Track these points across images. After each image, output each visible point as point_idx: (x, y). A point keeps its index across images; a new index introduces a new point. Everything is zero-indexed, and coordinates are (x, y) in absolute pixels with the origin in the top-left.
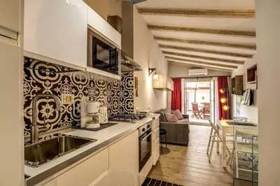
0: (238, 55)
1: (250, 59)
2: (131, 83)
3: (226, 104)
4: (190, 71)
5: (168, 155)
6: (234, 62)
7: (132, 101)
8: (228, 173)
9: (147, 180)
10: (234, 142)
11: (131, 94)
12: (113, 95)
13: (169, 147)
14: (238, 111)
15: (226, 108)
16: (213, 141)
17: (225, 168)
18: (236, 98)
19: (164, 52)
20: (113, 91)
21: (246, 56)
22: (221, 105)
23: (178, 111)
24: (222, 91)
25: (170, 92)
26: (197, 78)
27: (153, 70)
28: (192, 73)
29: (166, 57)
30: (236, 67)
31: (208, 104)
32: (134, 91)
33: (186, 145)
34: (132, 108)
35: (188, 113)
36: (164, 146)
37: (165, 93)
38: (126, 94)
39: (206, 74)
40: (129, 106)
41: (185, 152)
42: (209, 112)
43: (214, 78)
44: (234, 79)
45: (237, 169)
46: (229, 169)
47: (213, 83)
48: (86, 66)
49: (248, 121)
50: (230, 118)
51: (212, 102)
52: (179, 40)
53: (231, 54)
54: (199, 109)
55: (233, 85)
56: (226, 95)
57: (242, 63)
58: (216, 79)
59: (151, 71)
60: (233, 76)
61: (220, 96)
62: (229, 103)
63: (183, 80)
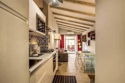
0: (85, 28)
1: (89, 29)
2: (47, 37)
3: (80, 45)
4: (68, 32)
5: (61, 66)
6: (83, 30)
7: (48, 44)
8: (82, 69)
9: (55, 76)
10: (84, 58)
11: (47, 41)
12: (39, 42)
13: (61, 63)
14: (84, 48)
15: (80, 47)
16: (77, 59)
17: (81, 68)
18: (83, 43)
19: (58, 24)
20: (39, 40)
21: (87, 28)
22: (78, 46)
23: (63, 48)
24: (79, 41)
25: (60, 41)
26: (70, 35)
27: (55, 31)
28: (68, 33)
29: (58, 26)
30: (84, 32)
31: (74, 46)
32: (48, 40)
33: (67, 62)
34: (48, 48)
35: (66, 49)
36: (59, 63)
37: (57, 41)
38: (45, 41)
39: (73, 34)
40: (46, 47)
41: (67, 64)
42: (74, 48)
43: (76, 36)
44: (83, 36)
45: (85, 67)
46: (82, 68)
47: (76, 37)
48: (36, 30)
49: (88, 51)
50: (81, 50)
51: (75, 45)
52: (65, 20)
53: (83, 27)
54: (70, 47)
55: (83, 38)
56: (80, 42)
57: (86, 30)
58: (77, 36)
59: (54, 32)
60: (83, 35)
61: (78, 42)
62: (81, 45)
63: (65, 36)
